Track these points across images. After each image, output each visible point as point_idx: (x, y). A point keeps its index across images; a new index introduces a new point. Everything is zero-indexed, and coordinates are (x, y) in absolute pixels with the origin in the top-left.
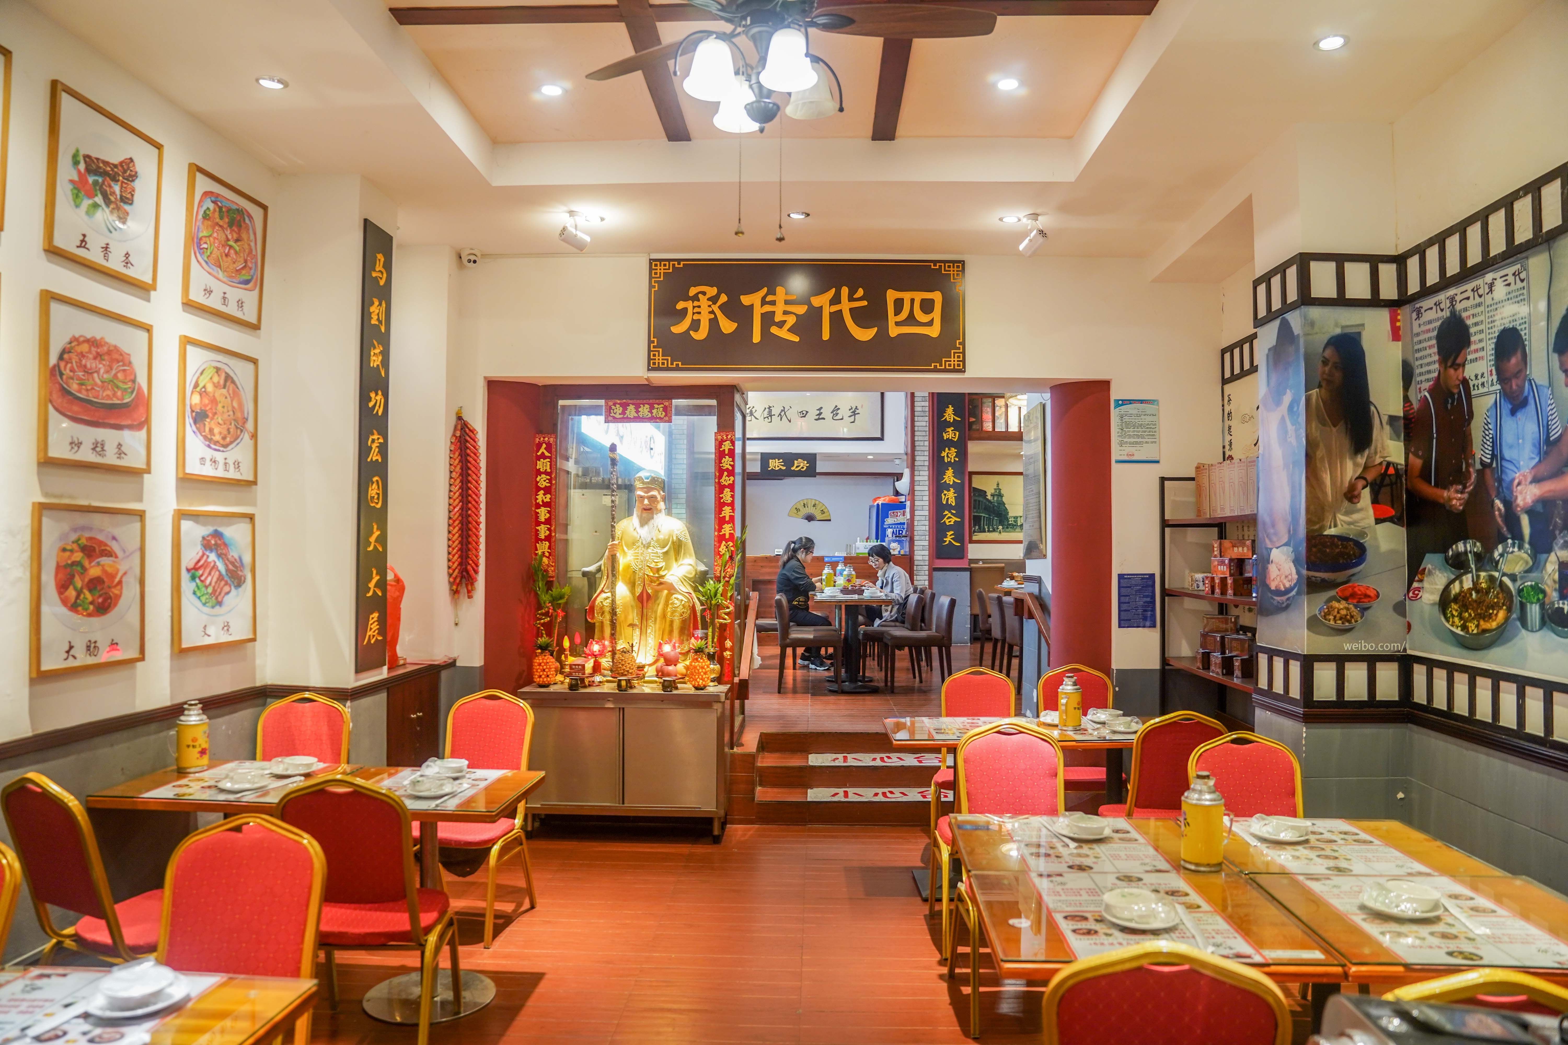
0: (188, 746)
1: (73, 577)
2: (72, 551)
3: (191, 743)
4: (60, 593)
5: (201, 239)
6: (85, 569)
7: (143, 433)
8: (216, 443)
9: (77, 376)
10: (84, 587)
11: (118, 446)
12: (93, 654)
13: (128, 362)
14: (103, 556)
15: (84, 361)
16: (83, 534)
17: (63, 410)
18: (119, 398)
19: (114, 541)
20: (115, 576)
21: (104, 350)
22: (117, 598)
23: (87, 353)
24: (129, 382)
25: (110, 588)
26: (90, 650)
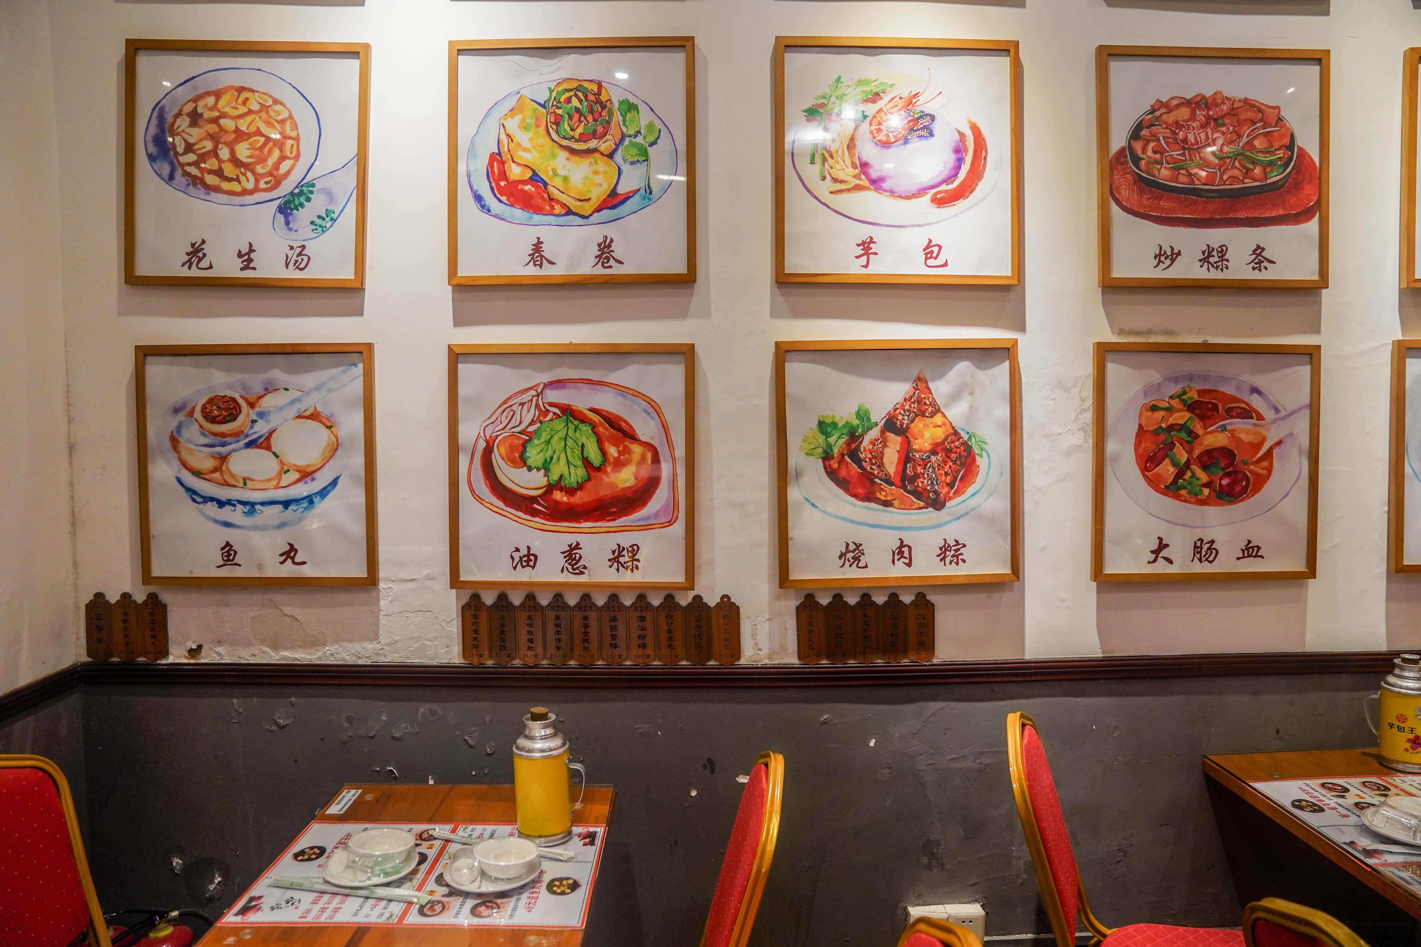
0: (1391, 726)
1: (1172, 445)
2: (1170, 410)
3: (1396, 723)
4: (1145, 469)
6: (1193, 435)
7: (1313, 226)
9: (1168, 158)
10: (1192, 462)
11: (1254, 251)
12: (1207, 560)
13: (1276, 119)
14: (1232, 417)
15: (1181, 133)
16: (1192, 385)
17: (1142, 211)
18: (1258, 177)
19: (1255, 395)
20: (1258, 446)
21: (1222, 110)
22: (1261, 480)
23: (1188, 120)
24: (1279, 149)
25: (1245, 464)
26: (1200, 552)
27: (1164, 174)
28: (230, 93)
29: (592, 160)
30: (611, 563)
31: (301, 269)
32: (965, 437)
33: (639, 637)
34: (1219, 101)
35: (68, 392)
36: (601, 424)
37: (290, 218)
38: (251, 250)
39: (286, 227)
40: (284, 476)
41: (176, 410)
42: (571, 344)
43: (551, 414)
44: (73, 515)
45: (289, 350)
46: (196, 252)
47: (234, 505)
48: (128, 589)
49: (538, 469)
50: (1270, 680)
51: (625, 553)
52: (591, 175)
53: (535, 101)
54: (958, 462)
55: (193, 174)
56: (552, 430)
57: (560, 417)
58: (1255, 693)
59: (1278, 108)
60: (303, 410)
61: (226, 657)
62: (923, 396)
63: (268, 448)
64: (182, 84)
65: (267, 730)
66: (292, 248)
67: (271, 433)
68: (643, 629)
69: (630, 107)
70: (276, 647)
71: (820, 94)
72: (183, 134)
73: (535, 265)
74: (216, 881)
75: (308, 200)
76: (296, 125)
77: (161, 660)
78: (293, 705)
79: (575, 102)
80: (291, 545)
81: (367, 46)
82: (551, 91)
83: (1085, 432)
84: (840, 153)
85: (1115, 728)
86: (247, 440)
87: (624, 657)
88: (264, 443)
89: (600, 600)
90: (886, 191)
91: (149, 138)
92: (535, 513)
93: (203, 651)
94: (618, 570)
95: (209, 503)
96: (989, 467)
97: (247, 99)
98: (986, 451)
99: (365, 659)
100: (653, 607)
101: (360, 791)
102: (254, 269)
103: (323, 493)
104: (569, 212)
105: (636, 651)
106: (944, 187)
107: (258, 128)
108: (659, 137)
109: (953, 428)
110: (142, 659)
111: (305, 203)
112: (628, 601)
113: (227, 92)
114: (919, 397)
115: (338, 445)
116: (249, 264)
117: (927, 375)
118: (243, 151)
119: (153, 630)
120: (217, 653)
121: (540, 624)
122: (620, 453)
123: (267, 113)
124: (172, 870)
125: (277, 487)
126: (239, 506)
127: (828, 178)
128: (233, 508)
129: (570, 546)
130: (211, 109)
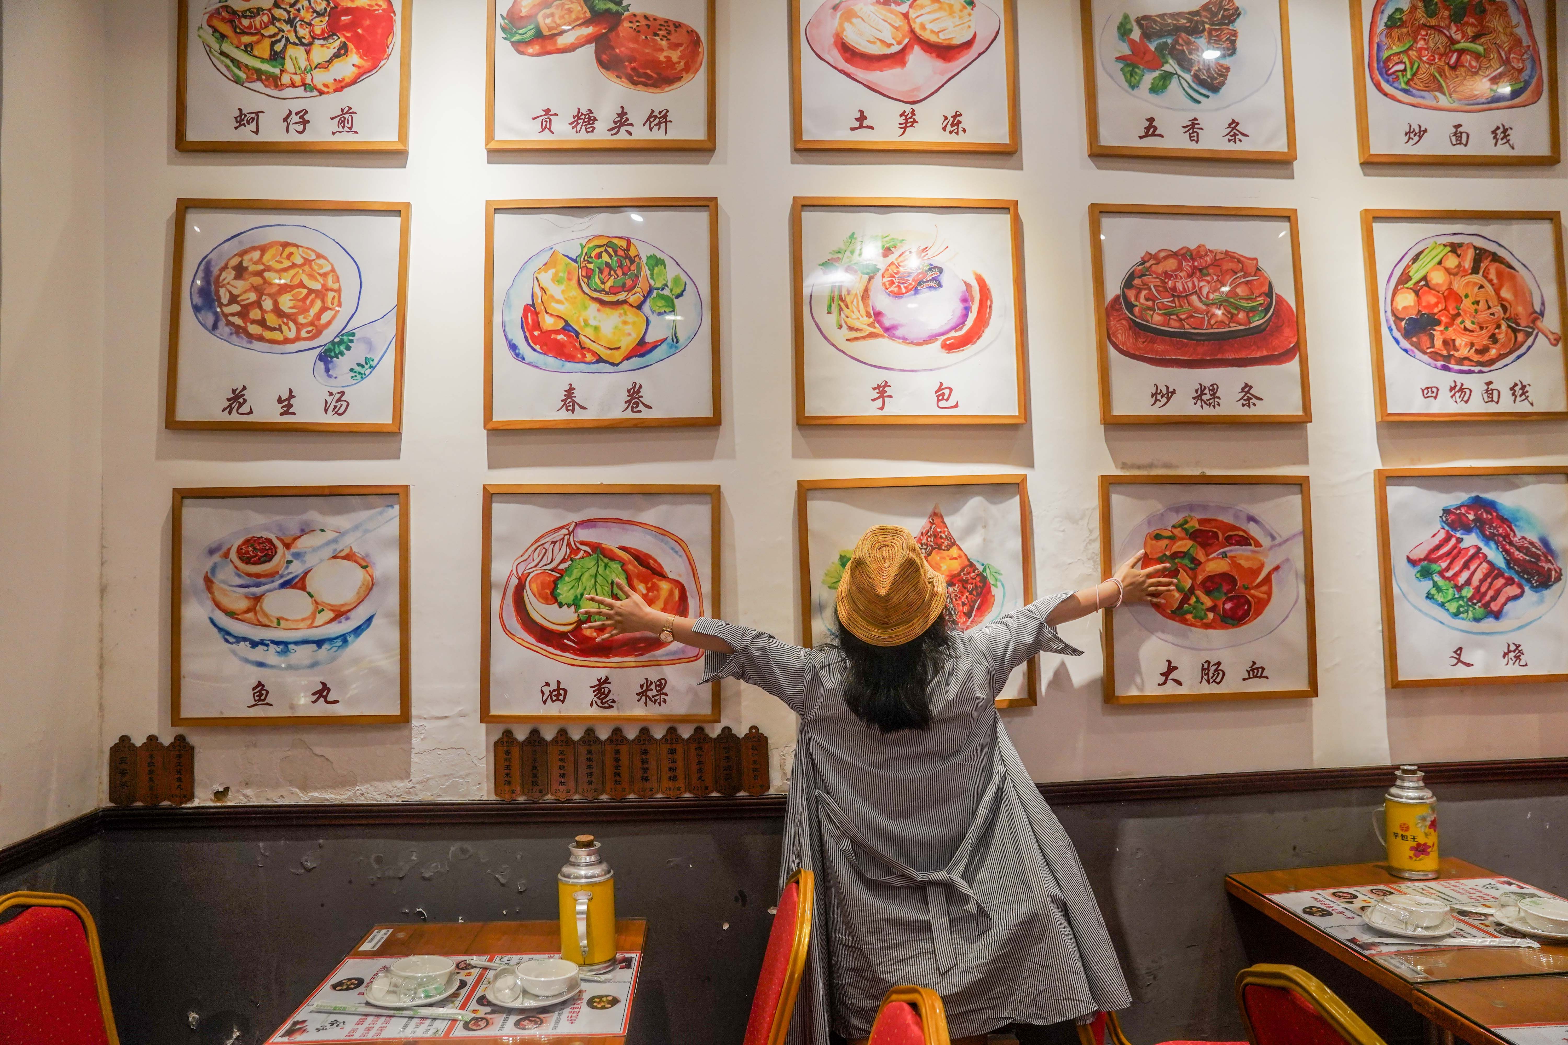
0: (1396, 835)
1: (1177, 572)
2: (1173, 538)
3: (1401, 833)
5: (1388, 59)
6: (1196, 562)
7: (1294, 365)
8: (1461, 361)
9: (1160, 305)
10: (1196, 588)
11: (1243, 389)
12: (1214, 681)
13: (1254, 269)
14: (1232, 545)
15: (1170, 282)
16: (1192, 514)
17: (1137, 353)
18: (1242, 322)
19: (1252, 523)
20: (1256, 572)
21: (1206, 261)
22: (1262, 604)
23: (1176, 271)
24: (1259, 296)
25: (1246, 589)
26: (1208, 674)
27: (1156, 319)
28: (274, 249)
29: (622, 311)
30: (638, 697)
31: (340, 414)
32: (981, 568)
33: (670, 769)
34: (1203, 253)
35: (102, 534)
36: (630, 562)
37: (330, 366)
38: (291, 396)
39: (325, 374)
40: (318, 615)
41: (212, 552)
42: (602, 485)
43: (582, 552)
44: (102, 657)
45: (327, 492)
46: (237, 398)
47: (267, 645)
48: (154, 731)
49: (569, 606)
50: (1284, 798)
51: (653, 687)
52: (620, 326)
53: (567, 256)
54: (974, 593)
55: (236, 323)
56: (582, 568)
57: (590, 555)
58: (1271, 811)
59: (1256, 259)
60: (338, 550)
61: (254, 799)
62: (939, 530)
63: (303, 588)
64: (229, 240)
65: (294, 873)
66: (331, 394)
67: (306, 573)
68: (674, 761)
69: (657, 262)
70: (304, 788)
71: (836, 249)
72: (228, 286)
73: (568, 410)
74: (234, 1036)
75: (348, 348)
76: (338, 278)
77: (186, 803)
78: (320, 846)
79: (605, 257)
80: (324, 684)
81: (408, 205)
82: (583, 247)
83: (1095, 562)
84: (855, 303)
85: (1138, 849)
86: (282, 581)
87: (655, 790)
88: (298, 583)
89: (631, 734)
90: (899, 338)
91: (195, 290)
92: (565, 648)
93: (230, 793)
94: (646, 704)
95: (242, 644)
96: (1004, 597)
97: (291, 254)
98: (1000, 581)
99: (396, 798)
100: (683, 739)
101: (391, 931)
102: (294, 414)
103: (358, 631)
104: (600, 360)
105: (666, 783)
106: (953, 334)
107: (301, 280)
108: (684, 290)
109: (969, 560)
110: (166, 803)
111: (345, 351)
112: (658, 733)
113: (272, 247)
114: (935, 531)
115: (373, 584)
116: (288, 409)
117: (942, 510)
118: (286, 302)
119: (179, 772)
120: (244, 795)
121: (572, 759)
122: (648, 589)
123: (311, 267)
124: (188, 1025)
125: (311, 626)
126: (271, 645)
127: (845, 327)
128: (266, 648)
129: (599, 680)
130: (256, 263)
